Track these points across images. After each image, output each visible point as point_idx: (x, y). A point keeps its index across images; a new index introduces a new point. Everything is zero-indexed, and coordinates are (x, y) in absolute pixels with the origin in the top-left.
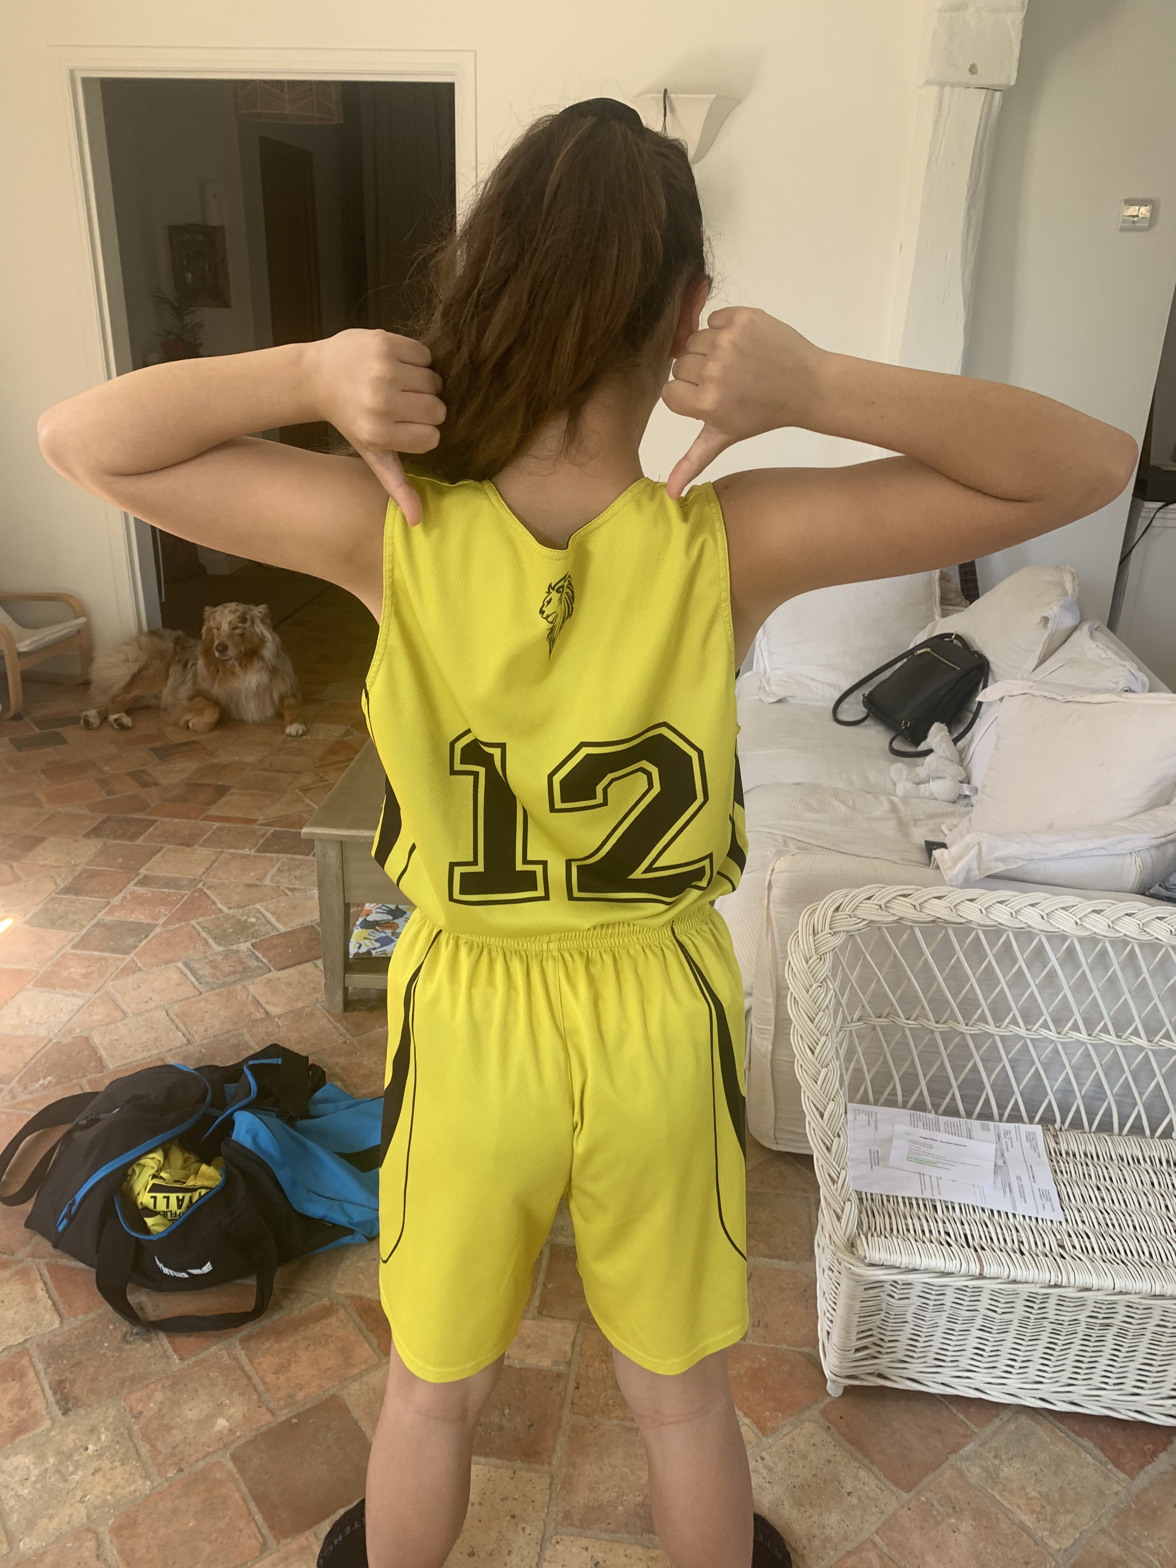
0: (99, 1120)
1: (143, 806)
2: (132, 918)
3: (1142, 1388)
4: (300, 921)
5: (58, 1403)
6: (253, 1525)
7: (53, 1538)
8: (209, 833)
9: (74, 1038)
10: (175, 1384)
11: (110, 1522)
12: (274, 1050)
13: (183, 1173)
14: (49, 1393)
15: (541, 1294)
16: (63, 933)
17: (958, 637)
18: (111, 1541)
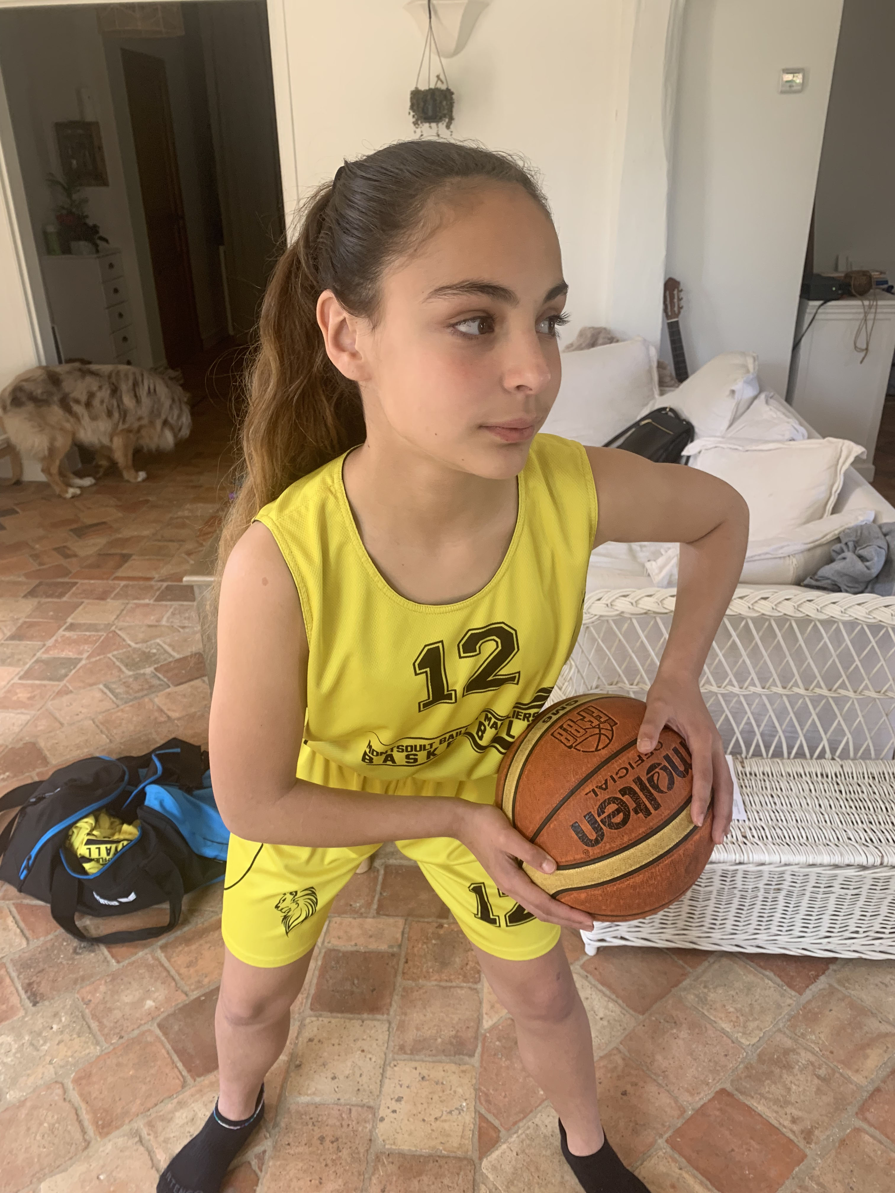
0: (44, 798)
1: (66, 573)
2: (63, 655)
3: (806, 932)
4: (189, 650)
5: (29, 998)
6: (176, 1070)
7: (32, 1089)
8: (118, 590)
9: (25, 744)
10: (113, 980)
11: (72, 1076)
12: (174, 742)
13: (109, 832)
14: (22, 992)
15: (379, 901)
16: (11, 669)
17: (671, 410)
18: (74, 1089)
